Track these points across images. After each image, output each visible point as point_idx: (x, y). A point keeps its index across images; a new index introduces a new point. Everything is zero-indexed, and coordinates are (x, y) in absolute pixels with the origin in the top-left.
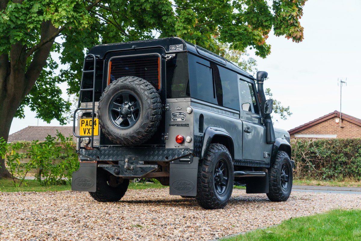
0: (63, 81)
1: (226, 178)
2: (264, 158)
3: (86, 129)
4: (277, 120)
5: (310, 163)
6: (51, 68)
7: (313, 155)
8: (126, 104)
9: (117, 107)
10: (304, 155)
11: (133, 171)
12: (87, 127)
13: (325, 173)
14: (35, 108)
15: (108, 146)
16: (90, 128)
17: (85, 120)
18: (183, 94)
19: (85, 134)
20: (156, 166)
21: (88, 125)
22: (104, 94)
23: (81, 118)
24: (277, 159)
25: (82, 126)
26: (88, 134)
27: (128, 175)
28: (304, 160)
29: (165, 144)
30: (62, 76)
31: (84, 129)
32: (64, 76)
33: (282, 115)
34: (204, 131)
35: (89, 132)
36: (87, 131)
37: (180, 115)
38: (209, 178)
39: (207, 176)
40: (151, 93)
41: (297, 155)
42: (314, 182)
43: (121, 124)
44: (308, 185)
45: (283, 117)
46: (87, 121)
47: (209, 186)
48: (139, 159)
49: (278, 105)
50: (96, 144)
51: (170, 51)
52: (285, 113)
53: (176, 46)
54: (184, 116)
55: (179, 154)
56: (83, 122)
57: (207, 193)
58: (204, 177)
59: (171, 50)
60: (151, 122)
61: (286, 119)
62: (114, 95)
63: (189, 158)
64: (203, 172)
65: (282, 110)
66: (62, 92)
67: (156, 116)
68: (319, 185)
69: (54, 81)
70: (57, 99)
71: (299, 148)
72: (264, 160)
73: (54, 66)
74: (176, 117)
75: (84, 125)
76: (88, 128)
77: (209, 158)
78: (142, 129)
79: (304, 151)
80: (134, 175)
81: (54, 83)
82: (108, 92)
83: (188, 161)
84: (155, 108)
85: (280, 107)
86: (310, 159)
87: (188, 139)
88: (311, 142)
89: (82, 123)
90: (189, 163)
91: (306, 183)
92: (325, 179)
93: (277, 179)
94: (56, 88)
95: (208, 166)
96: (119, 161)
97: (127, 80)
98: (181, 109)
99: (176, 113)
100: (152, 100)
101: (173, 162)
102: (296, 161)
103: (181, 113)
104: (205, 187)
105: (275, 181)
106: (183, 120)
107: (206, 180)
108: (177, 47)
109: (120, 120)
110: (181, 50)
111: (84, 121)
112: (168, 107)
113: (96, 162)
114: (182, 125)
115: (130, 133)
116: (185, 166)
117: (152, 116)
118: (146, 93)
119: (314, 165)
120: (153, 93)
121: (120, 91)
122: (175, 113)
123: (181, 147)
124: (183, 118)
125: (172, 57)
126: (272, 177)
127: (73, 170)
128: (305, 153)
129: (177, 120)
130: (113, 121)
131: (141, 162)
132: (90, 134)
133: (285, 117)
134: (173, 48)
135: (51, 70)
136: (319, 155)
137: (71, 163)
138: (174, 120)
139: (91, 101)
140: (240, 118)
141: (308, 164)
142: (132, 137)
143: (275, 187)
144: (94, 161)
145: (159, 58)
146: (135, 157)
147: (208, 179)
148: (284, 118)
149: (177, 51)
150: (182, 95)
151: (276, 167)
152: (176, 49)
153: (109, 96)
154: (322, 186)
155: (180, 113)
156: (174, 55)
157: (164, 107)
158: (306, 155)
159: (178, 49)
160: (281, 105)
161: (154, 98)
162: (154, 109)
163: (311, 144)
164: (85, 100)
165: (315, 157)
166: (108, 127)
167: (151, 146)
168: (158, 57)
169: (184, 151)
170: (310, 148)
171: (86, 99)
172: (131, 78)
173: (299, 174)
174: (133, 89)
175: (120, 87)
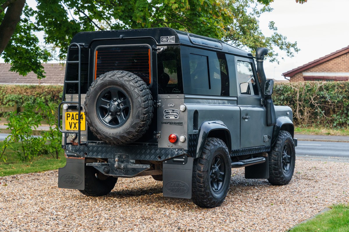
0: (39, 30)
1: (223, 173)
2: (264, 142)
3: (72, 123)
4: (283, 58)
5: (319, 109)
6: (26, 15)
7: (323, 100)
8: (115, 101)
9: (106, 103)
10: (312, 99)
11: (123, 170)
12: (73, 121)
13: (336, 120)
14: (9, 58)
15: (96, 143)
16: (76, 123)
17: (71, 113)
18: (176, 90)
19: (71, 128)
20: (148, 167)
21: (74, 118)
22: (92, 89)
23: (66, 111)
24: (279, 140)
25: (67, 120)
26: (74, 128)
27: (118, 174)
28: (312, 106)
29: (157, 142)
30: (38, 24)
31: (70, 123)
32: (40, 24)
33: (288, 52)
34: (199, 128)
35: (75, 126)
36: (73, 125)
37: (173, 112)
38: (205, 178)
39: (202, 176)
40: (142, 91)
41: (305, 100)
42: (324, 131)
43: (110, 122)
44: (317, 134)
45: (289, 54)
46: (73, 114)
47: (204, 185)
48: (130, 157)
49: (283, 40)
50: (84, 139)
51: (162, 43)
52: (292, 50)
53: (168, 37)
54: (177, 114)
55: (172, 155)
56: (68, 115)
57: (203, 193)
58: (199, 176)
59: (162, 41)
60: (142, 122)
61: (293, 56)
62: (102, 91)
63: (183, 158)
64: (198, 172)
65: (289, 46)
66: (39, 40)
67: (147, 114)
68: (329, 134)
69: (29, 28)
70: (34, 48)
71: (308, 92)
72: (264, 144)
73: (30, 13)
74: (169, 114)
75: (70, 119)
76: (74, 123)
77: (204, 157)
78: (132, 129)
79: (313, 96)
80: (124, 174)
81: (30, 31)
82: (95, 87)
83: (182, 162)
84: (146, 106)
85: (287, 42)
86: (319, 105)
87: (182, 138)
88: (321, 85)
89: (67, 117)
90: (184, 163)
91: (314, 132)
92: (335, 126)
93: (278, 163)
94: (32, 36)
95: (204, 165)
96: (109, 159)
97: (116, 75)
98: (174, 106)
99: (169, 110)
100: (142, 98)
101: (166, 162)
102: (304, 107)
103: (174, 110)
104: (201, 187)
105: (275, 165)
106: (176, 118)
107: (202, 180)
108: (169, 39)
109: (108, 118)
110: (173, 42)
111: (69, 114)
112: (159, 104)
113: (84, 159)
114: (175, 123)
115: (120, 133)
116: (179, 166)
117: (143, 115)
118: (136, 90)
119: (324, 111)
120: (144, 91)
121: (108, 87)
122: (167, 110)
123: (174, 146)
124: (177, 116)
125: (163, 50)
126: (272, 160)
127: (55, 141)
128: (314, 97)
129: (169, 118)
130: (102, 119)
131: (132, 161)
132: (76, 128)
133: (292, 54)
134: (165, 39)
135: (27, 18)
136: (330, 100)
137: (53, 134)
138: (166, 117)
139: (77, 93)
140: (237, 104)
141: (316, 110)
142: (122, 137)
143: (276, 171)
144: (82, 157)
145: (149, 50)
146: (126, 155)
147: (203, 179)
148: (290, 56)
149: (169, 43)
150: (174, 91)
151: (277, 150)
152: (168, 41)
153: (96, 92)
154: (333, 135)
155: (172, 110)
156: (166, 47)
157: (156, 103)
158: (314, 99)
159: (169, 41)
160: (287, 41)
161: (145, 96)
162: (145, 108)
163: (321, 87)
164: (70, 92)
165: (325, 102)
166: (96, 126)
167: (143, 144)
168: (148, 48)
169: (178, 151)
170: (319, 91)
171: (70, 90)
172: (120, 73)
173: (306, 121)
174: (123, 86)
175: (108, 82)
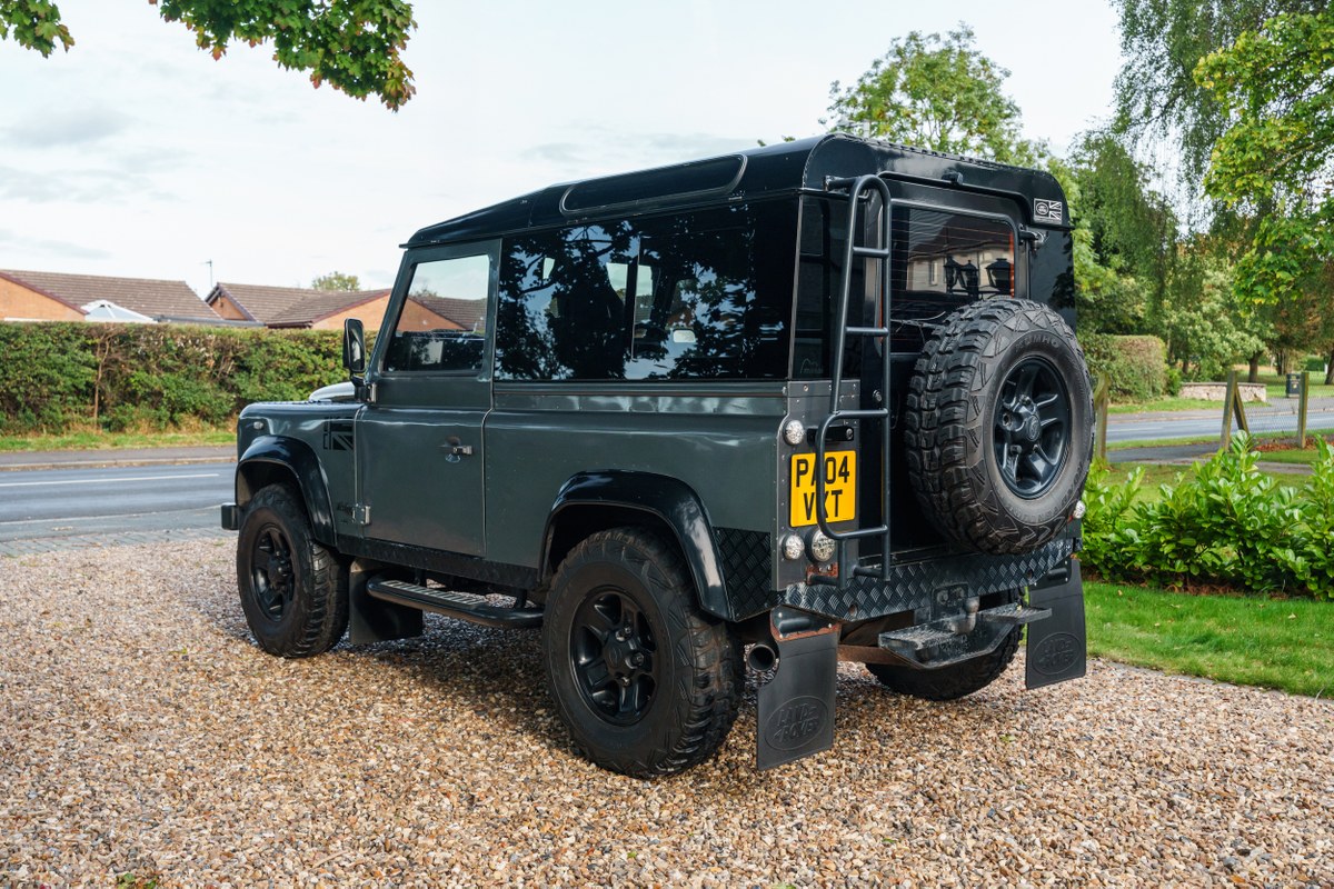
3: (813, 495)
11: (964, 638)
16: (827, 493)
19: (808, 517)
23: (795, 448)
25: (798, 485)
31: (805, 495)
35: (823, 508)
51: (1036, 218)
53: (1047, 204)
56: (803, 467)
59: (1038, 214)
63: (1065, 566)
75: (806, 481)
82: (1000, 358)
83: (1063, 576)
89: (800, 473)
90: (1067, 579)
96: (916, 612)
110: (1058, 220)
111: (805, 462)
113: (838, 628)
116: (1059, 590)
130: (1002, 468)
134: (1042, 209)
144: (830, 626)
145: (1012, 234)
149: (1049, 221)
152: (1047, 215)
156: (1044, 233)
159: (1051, 216)
168: (1009, 229)
171: (807, 366)
